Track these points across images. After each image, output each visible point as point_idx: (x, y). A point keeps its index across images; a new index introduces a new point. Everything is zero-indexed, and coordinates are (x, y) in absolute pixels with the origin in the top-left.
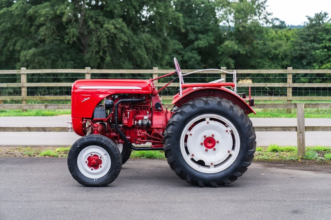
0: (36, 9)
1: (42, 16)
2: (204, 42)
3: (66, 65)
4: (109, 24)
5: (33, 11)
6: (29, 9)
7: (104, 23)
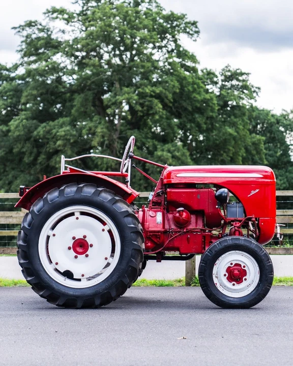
0: (48, 128)
1: (59, 138)
4: (163, 150)
5: (44, 131)
6: (36, 128)
7: (155, 149)
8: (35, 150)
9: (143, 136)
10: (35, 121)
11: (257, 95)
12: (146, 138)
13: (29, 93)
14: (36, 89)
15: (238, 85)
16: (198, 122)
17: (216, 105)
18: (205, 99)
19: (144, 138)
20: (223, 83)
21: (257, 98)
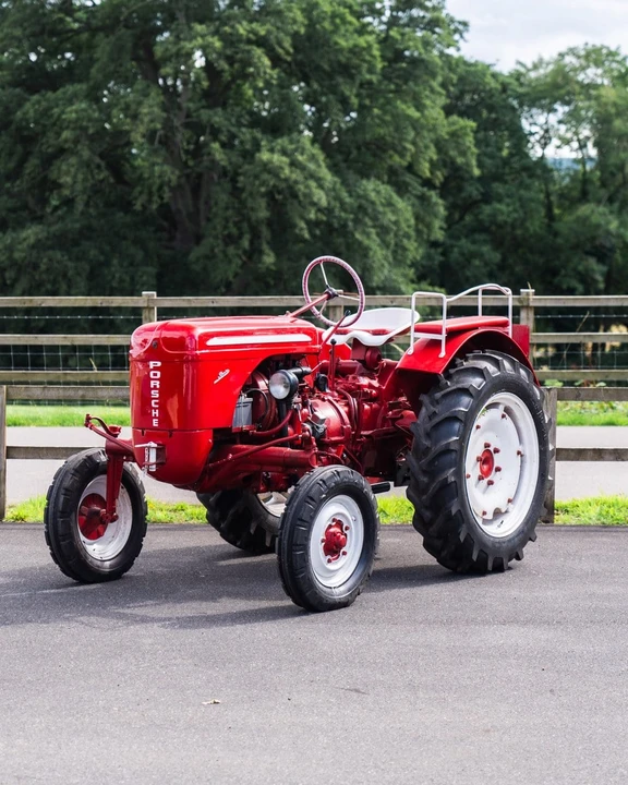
0: (44, 104)
1: (66, 124)
2: (511, 208)
3: (132, 279)
4: (272, 150)
5: (36, 111)
6: (20, 105)
7: (257, 147)
8: (19, 149)
9: (233, 120)
10: (18, 90)
11: (462, 37)
12: (239, 125)
13: (7, 35)
14: (21, 26)
15: (424, 17)
16: (343, 94)
17: (379, 59)
18: (356, 46)
19: (233, 125)
20: (394, 13)
21: (461, 44)
